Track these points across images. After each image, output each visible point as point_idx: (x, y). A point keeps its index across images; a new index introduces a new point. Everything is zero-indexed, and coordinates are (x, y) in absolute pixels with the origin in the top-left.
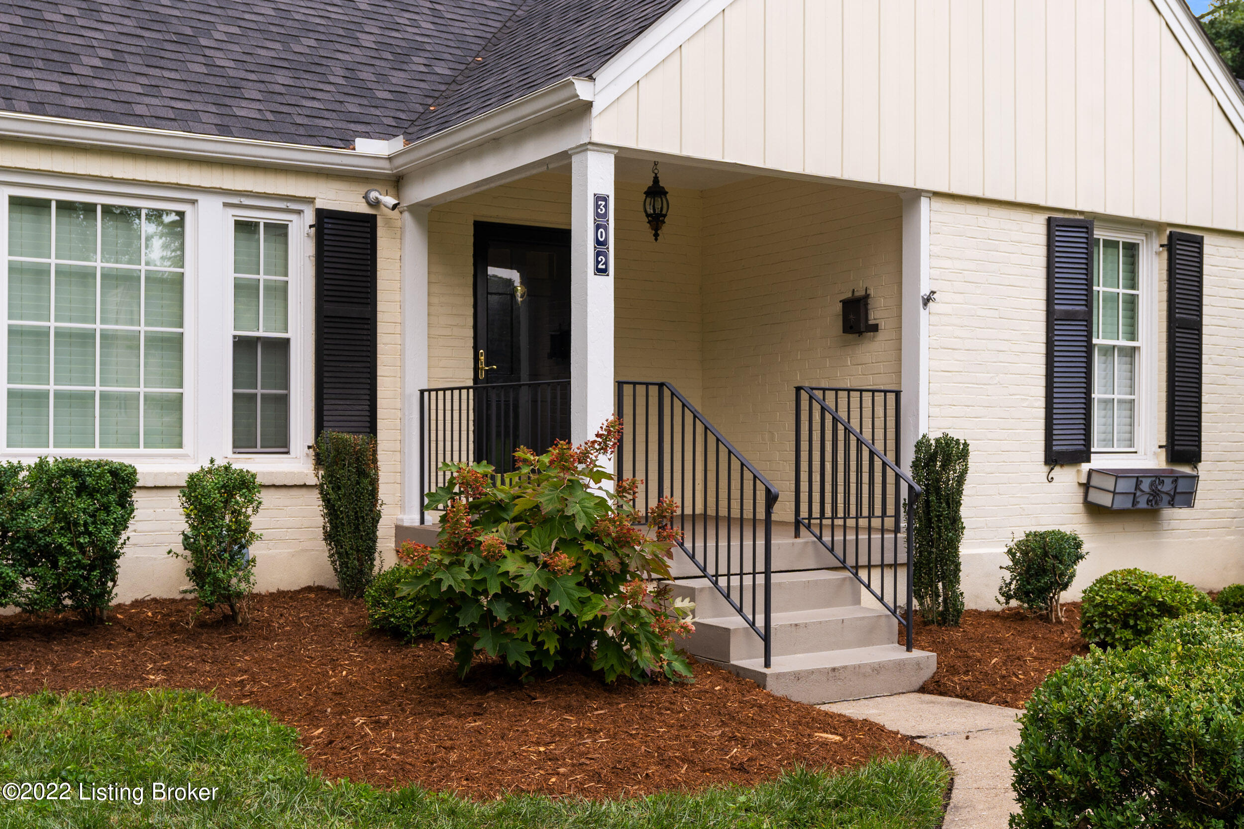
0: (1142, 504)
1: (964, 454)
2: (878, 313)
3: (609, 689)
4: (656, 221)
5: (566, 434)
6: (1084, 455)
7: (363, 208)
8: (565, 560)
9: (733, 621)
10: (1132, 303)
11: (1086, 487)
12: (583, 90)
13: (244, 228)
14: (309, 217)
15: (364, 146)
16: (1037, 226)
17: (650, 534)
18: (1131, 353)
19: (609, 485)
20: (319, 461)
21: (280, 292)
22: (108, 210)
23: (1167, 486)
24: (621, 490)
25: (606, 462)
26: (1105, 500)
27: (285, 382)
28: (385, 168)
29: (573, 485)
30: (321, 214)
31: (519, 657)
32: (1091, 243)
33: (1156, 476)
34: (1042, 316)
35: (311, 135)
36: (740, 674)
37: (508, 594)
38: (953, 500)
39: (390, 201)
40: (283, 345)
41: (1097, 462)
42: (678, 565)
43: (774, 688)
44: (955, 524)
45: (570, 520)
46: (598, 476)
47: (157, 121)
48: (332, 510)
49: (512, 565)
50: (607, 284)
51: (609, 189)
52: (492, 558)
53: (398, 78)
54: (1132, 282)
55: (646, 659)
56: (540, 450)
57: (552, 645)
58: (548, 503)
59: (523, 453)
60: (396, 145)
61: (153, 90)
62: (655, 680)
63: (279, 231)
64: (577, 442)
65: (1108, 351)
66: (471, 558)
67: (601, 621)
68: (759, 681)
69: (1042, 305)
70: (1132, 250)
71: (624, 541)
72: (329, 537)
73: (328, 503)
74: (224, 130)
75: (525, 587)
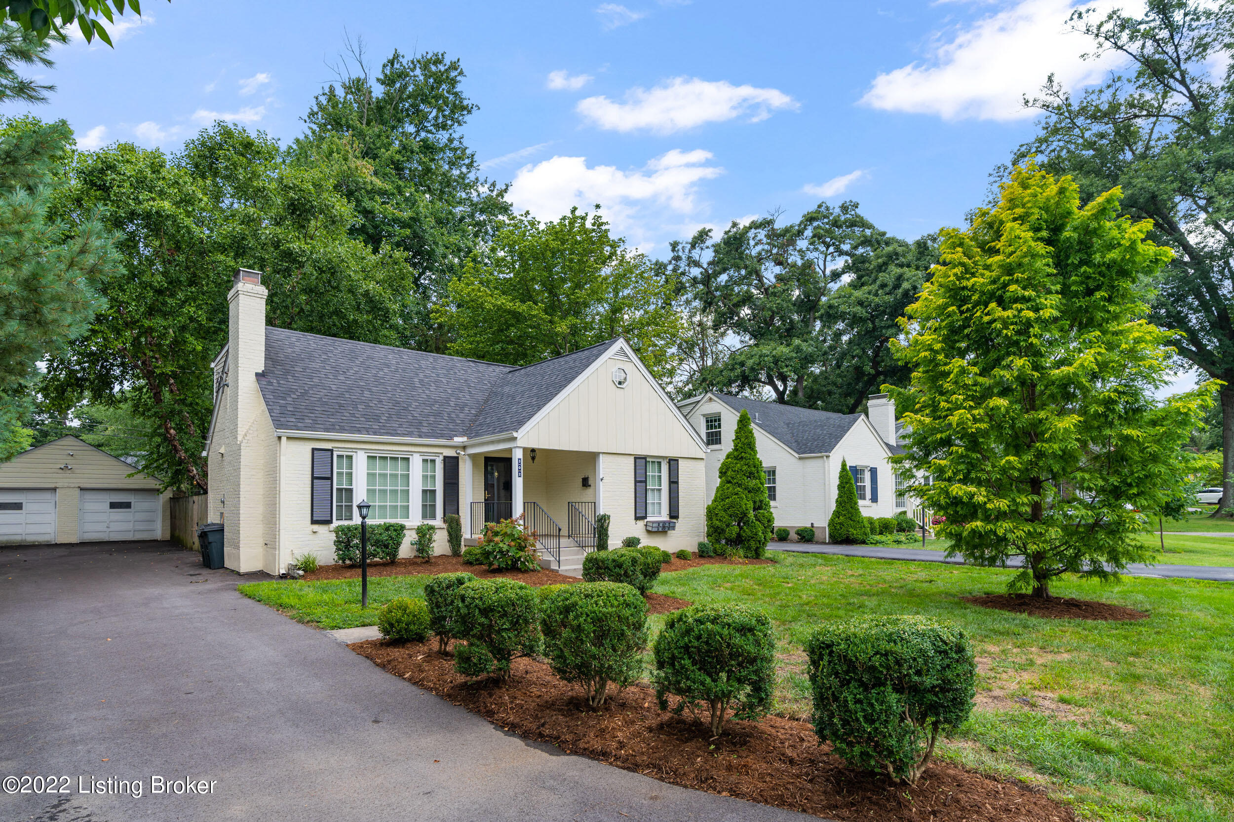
0: (660, 529)
1: (609, 517)
2: (590, 482)
3: (522, 572)
4: (533, 458)
5: (511, 516)
6: (645, 517)
7: (455, 455)
8: (513, 544)
9: (552, 559)
10: (660, 477)
11: (646, 525)
12: (515, 434)
13: (425, 461)
14: (441, 458)
15: (456, 439)
16: (632, 459)
17: (532, 538)
18: (660, 490)
19: (522, 527)
20: (445, 521)
21: (434, 477)
22: (391, 458)
23: (667, 525)
24: (525, 528)
25: (521, 522)
26: (650, 529)
27: (435, 501)
28: (462, 445)
29: (514, 527)
30: (445, 457)
31: (503, 565)
32: (646, 462)
33: (664, 522)
34: (633, 482)
35: (442, 436)
36: (553, 571)
37: (501, 551)
38: (606, 530)
39: (463, 453)
40: (434, 491)
41: (649, 519)
42: (538, 546)
43: (560, 572)
44: (607, 535)
45: (514, 535)
46: (520, 525)
47: (404, 435)
48: (450, 534)
49: (501, 545)
50: (521, 479)
51: (521, 457)
52: (497, 543)
53: (462, 415)
54: (660, 471)
55: (531, 566)
56: (506, 519)
57: (510, 563)
58: (509, 531)
59: (502, 520)
60: (465, 439)
61: (401, 425)
62: (533, 571)
63: (433, 461)
64: (514, 517)
65: (653, 490)
66: (492, 544)
67: (520, 557)
68: (557, 571)
69: (633, 479)
70: (659, 463)
71: (526, 540)
72: (449, 541)
73: (449, 532)
74: (420, 436)
75: (504, 550)
